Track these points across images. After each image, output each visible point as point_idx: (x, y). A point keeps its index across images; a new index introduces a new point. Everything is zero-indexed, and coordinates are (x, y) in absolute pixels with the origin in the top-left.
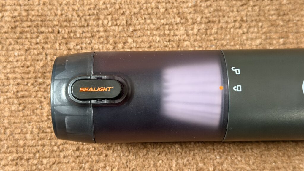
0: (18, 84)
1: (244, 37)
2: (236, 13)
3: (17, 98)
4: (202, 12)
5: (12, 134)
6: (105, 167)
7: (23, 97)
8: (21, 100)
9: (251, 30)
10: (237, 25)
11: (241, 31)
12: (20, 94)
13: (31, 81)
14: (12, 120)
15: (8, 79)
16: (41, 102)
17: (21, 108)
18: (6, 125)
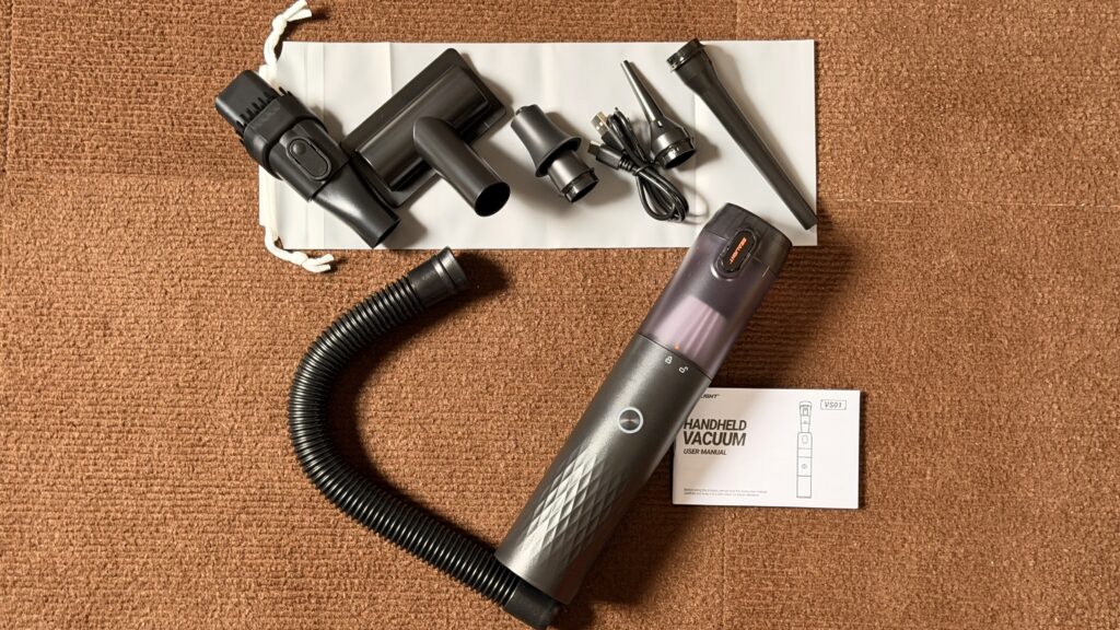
0: (304, 287)
3: (303, 301)
5: (297, 339)
6: (392, 379)
7: (308, 301)
8: (307, 305)
12: (306, 298)
13: (318, 284)
14: (298, 324)
15: (293, 281)
16: (328, 307)
17: (307, 313)
18: (292, 330)
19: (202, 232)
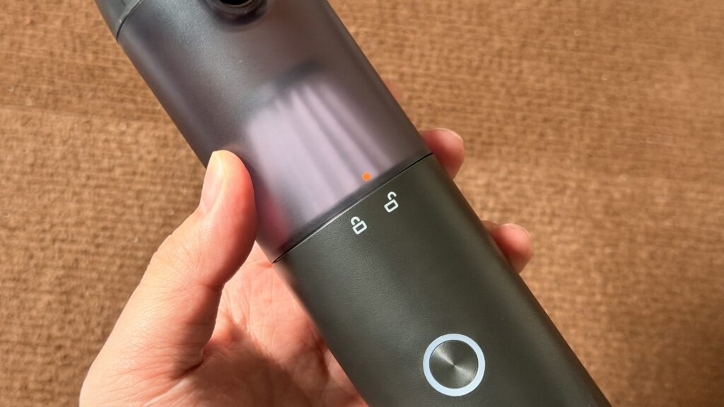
1: (555, 238)
2: (544, 203)
4: (496, 195)
9: (566, 229)
10: (546, 219)
11: (549, 229)
19: (92, 183)
